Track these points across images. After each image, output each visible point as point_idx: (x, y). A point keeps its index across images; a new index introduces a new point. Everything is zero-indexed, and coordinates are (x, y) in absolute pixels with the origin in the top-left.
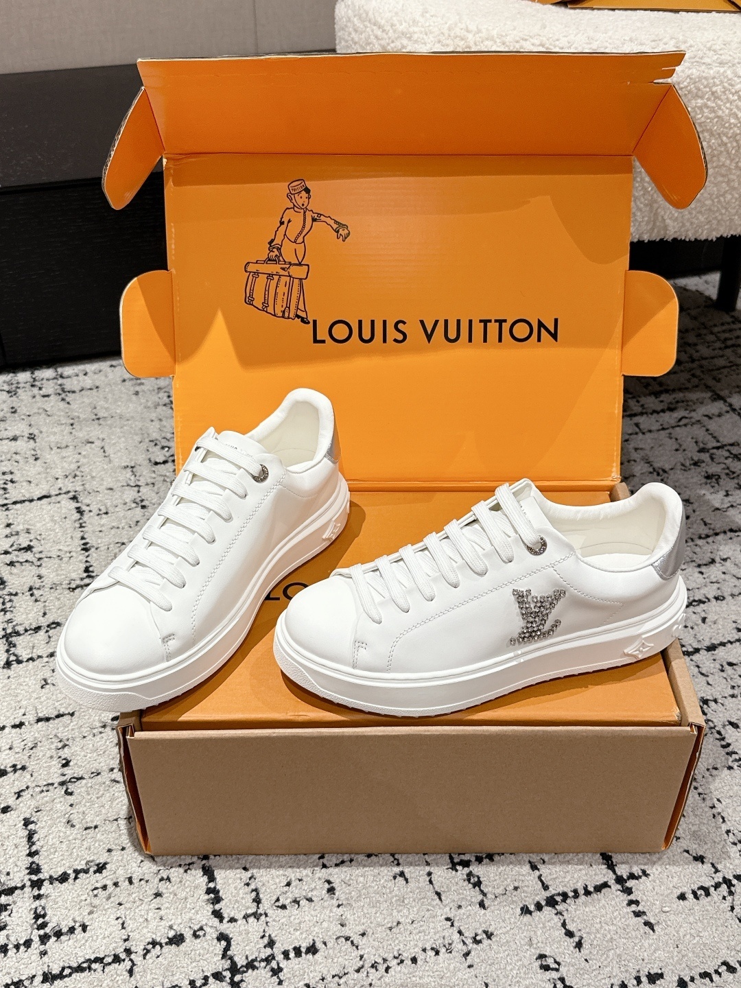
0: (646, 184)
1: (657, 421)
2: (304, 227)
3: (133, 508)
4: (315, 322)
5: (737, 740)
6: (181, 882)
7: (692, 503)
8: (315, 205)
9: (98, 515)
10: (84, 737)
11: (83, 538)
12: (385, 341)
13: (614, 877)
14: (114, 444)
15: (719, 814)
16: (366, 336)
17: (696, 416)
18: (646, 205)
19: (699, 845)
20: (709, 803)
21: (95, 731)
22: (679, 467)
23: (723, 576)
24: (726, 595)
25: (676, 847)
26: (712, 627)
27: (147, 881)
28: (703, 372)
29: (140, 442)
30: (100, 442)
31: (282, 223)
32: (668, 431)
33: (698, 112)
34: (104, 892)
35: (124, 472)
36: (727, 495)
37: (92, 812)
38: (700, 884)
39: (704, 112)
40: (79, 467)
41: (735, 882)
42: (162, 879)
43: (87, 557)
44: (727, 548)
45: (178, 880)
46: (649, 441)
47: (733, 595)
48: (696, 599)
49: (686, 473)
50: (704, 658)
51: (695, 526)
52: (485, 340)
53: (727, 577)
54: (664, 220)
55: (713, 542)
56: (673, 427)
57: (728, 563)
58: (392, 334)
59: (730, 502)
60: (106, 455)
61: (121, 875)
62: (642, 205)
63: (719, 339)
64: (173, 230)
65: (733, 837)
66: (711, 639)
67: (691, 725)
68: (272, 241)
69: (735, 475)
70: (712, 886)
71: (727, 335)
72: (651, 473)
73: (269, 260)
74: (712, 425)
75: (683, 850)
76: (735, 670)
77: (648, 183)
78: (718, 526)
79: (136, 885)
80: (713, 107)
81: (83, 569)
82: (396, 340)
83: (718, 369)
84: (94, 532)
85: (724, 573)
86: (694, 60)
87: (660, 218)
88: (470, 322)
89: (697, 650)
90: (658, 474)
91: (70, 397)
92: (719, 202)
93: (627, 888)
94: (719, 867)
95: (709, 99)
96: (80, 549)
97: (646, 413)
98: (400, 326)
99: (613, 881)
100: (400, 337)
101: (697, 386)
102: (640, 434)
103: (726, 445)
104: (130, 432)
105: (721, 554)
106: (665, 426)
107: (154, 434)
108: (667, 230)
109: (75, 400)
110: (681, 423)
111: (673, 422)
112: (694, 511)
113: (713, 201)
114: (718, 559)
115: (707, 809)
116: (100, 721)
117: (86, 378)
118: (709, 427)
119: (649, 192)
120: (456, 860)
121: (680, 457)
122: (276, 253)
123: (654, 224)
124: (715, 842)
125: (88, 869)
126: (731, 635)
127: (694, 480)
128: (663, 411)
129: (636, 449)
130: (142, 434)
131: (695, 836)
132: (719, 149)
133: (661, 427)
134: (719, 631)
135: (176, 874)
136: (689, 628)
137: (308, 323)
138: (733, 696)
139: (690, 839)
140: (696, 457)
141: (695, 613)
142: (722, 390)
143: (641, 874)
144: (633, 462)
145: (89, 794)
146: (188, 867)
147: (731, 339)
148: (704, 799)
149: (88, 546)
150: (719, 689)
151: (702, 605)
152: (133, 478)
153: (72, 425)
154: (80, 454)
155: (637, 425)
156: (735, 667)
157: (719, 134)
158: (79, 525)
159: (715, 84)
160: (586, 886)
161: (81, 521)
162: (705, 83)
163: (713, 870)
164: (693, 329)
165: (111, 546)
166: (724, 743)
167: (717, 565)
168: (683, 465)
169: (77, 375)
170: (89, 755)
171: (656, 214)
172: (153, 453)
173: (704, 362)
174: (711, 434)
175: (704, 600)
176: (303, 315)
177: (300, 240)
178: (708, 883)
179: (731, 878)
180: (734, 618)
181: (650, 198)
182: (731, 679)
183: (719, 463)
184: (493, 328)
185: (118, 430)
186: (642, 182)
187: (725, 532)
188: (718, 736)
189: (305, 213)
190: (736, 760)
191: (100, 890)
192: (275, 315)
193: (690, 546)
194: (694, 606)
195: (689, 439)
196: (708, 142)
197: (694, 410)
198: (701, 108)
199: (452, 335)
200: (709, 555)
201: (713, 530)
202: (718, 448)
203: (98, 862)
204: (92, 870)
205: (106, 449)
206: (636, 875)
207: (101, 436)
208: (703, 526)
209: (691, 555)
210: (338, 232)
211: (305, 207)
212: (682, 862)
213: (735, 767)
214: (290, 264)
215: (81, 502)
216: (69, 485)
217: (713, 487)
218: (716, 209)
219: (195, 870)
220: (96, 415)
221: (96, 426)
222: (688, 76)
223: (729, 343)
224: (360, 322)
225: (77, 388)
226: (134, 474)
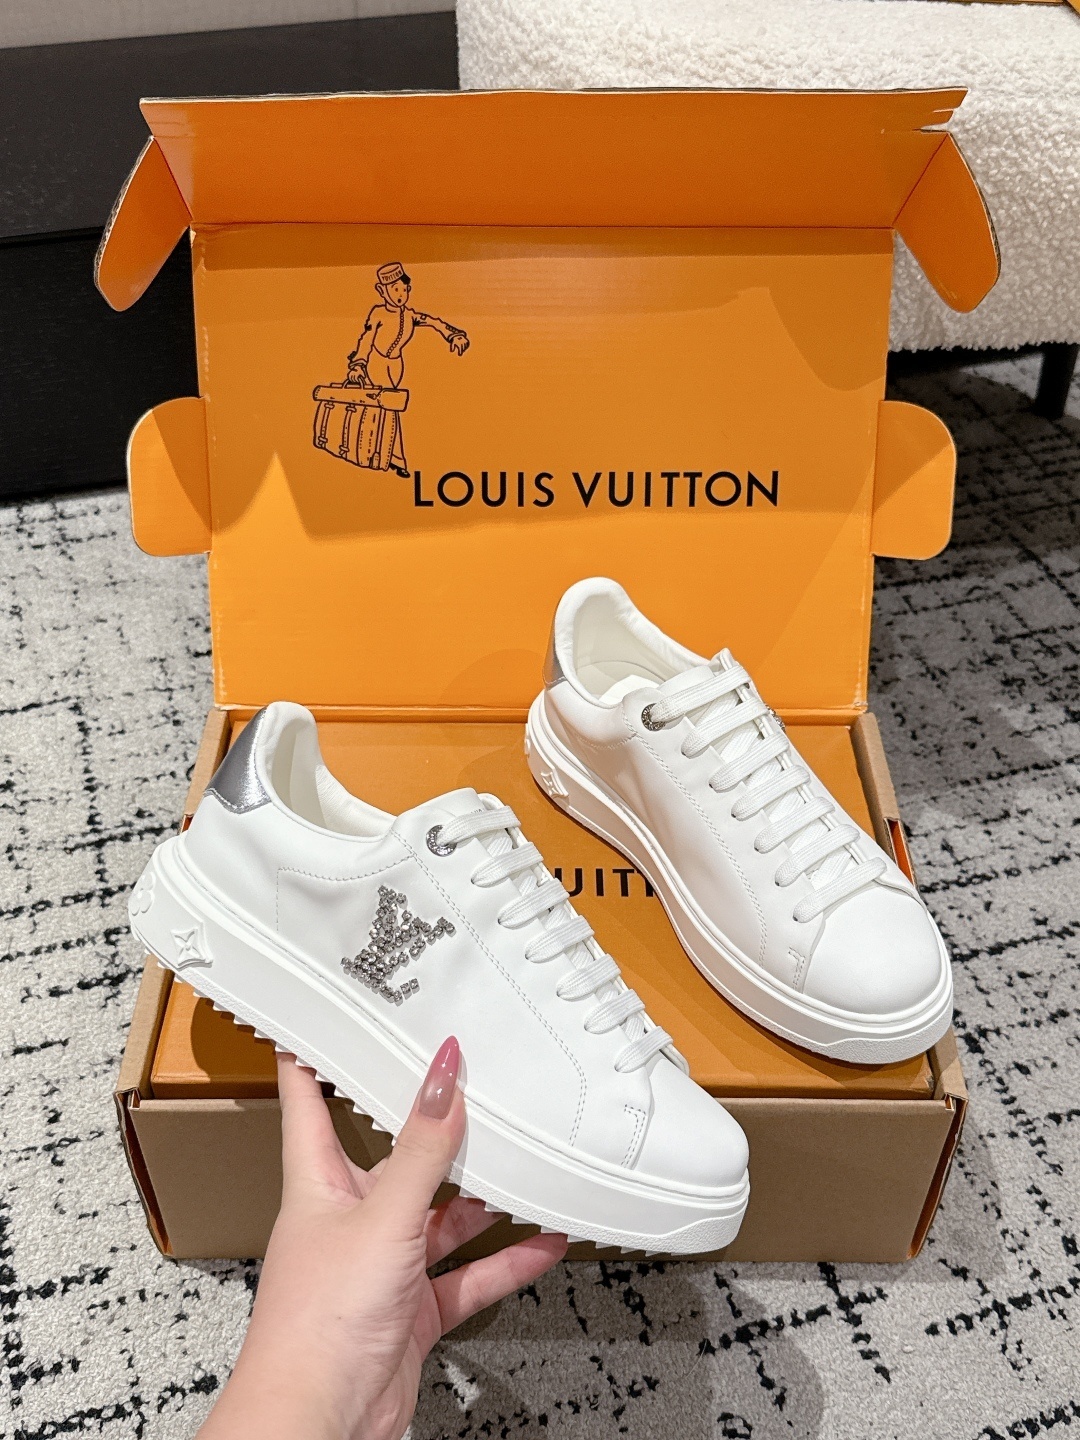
0: (913, 270)
1: (937, 593)
2: (400, 333)
3: (161, 725)
4: (417, 474)
5: (1025, 1093)
6: (214, 1298)
7: (980, 723)
8: (418, 301)
9: (110, 734)
10: (82, 1078)
11: (87, 771)
12: (521, 503)
13: (836, 1298)
14: (137, 623)
15: (993, 1204)
16: (494, 495)
17: (994, 585)
18: (913, 301)
19: (962, 1251)
20: (980, 1188)
21: (97, 1069)
22: (966, 664)
23: (1020, 838)
24: (1022, 867)
25: (929, 1254)
26: (999, 916)
27: (166, 1297)
28: (1008, 515)
29: (175, 621)
30: (115, 619)
31: (368, 328)
32: (951, 609)
33: (993, 165)
34: (105, 1312)
35: (150, 668)
36: (1033, 711)
37: (90, 1191)
38: (959, 1311)
39: (1001, 166)
40: (84, 660)
41: (1010, 1308)
42: (187, 1294)
43: (93, 799)
44: (1029, 793)
45: (211, 1295)
46: (923, 625)
47: (1032, 868)
48: (979, 873)
49: (974, 676)
50: (985, 964)
51: (983, 759)
52: (670, 503)
53: (1025, 839)
54: (940, 321)
55: (1009, 785)
56: (959, 603)
57: (1028, 818)
58: (532, 493)
59: (1036, 722)
60: (124, 640)
61: (130, 1287)
62: (907, 301)
63: (1035, 463)
64: (206, 337)
65: (1011, 1240)
66: (996, 935)
67: (946, 1098)
68: (354, 354)
69: (1047, 680)
70: (977, 1314)
71: (1049, 457)
72: (922, 675)
73: (350, 383)
74: (1018, 600)
75: (937, 1258)
76: (1029, 984)
77: (916, 268)
78: (1018, 758)
79: (151, 1302)
80: (1015, 159)
81: (86, 819)
82: (537, 503)
83: (1032, 512)
84: (103, 761)
85: (1022, 833)
86: (986, 88)
87: (934, 319)
88: (648, 475)
89: (975, 953)
90: (934, 677)
91: (73, 549)
92: (1024, 295)
93: (854, 1316)
94: (989, 1285)
95: (1008, 147)
96: (82, 787)
97: (921, 581)
98: (544, 482)
99: (834, 1305)
100: (544, 498)
101: (998, 538)
102: (911, 614)
103: (1035, 632)
104: (161, 605)
105: (1019, 802)
106: (948, 602)
107: (195, 608)
108: (945, 335)
109: (80, 553)
110: (972, 597)
111: (960, 595)
112: (983, 736)
113: (1014, 295)
114: (1013, 812)
115: (977, 1198)
116: (105, 1054)
117: (97, 518)
118: (1013, 603)
119: (917, 281)
120: (610, 1271)
121: (967, 649)
122: (360, 371)
123: (926, 326)
124: (984, 1247)
125: (83, 1277)
126: (1026, 930)
127: (986, 687)
128: (946, 577)
129: (903, 637)
130: (178, 608)
131: (957, 1238)
132: (1023, 219)
133: (941, 603)
134: (1009, 924)
135: (207, 1287)
136: (966, 919)
137: (408, 476)
138: (1023, 1024)
139: (948, 1243)
140: (993, 649)
141: (975, 895)
142: (1034, 544)
143: (875, 1294)
144: (896, 659)
145: (86, 1165)
146: (225, 1276)
147: (1054, 463)
148: (972, 1182)
149: (94, 783)
150: (1004, 1013)
151: (986, 883)
152: (162, 677)
153: (75, 592)
154: (85, 638)
155: (907, 599)
156: (1029, 979)
157: (1023, 198)
158: (80, 751)
159: (1018, 124)
160: (796, 1312)
161: (85, 744)
162: (1004, 122)
163: (980, 1290)
164: (998, 447)
165: (128, 783)
166: (1006, 1096)
167: (1012, 820)
168: (971, 663)
169: (85, 514)
170: (88, 1105)
171: (929, 313)
172: (193, 637)
173: (1012, 500)
174: (1015, 614)
175: (990, 874)
176: (400, 464)
177: (395, 353)
178: (971, 1310)
179: (1005, 1302)
180: (1032, 903)
181: (919, 290)
182: (1023, 997)
183: (1024, 661)
184: (681, 485)
185: (143, 601)
186: (907, 268)
187: (1026, 770)
188: (998, 1086)
189: (402, 312)
190: (1023, 1123)
191: (99, 1308)
192: (358, 465)
193: (973, 791)
194: (974, 884)
195: (983, 623)
196: (1008, 210)
197: (992, 577)
198: (996, 160)
199: (621, 494)
200: (1001, 804)
201: (1010, 765)
202: (1023, 636)
203: (96, 1266)
204: (88, 1278)
205: (124, 631)
206: (868, 1295)
207: (117, 611)
208: (995, 760)
209: (975, 804)
210: (451, 341)
211: (403, 302)
212: (935, 1277)
213: (1021, 1134)
214: (381, 388)
215: (86, 715)
216: (69, 688)
217: (1013, 698)
218: (1018, 306)
219: (236, 1280)
220: (111, 577)
221: (111, 595)
222: (978, 112)
223: (1051, 469)
224: (485, 475)
225: (83, 535)
226: (164, 670)
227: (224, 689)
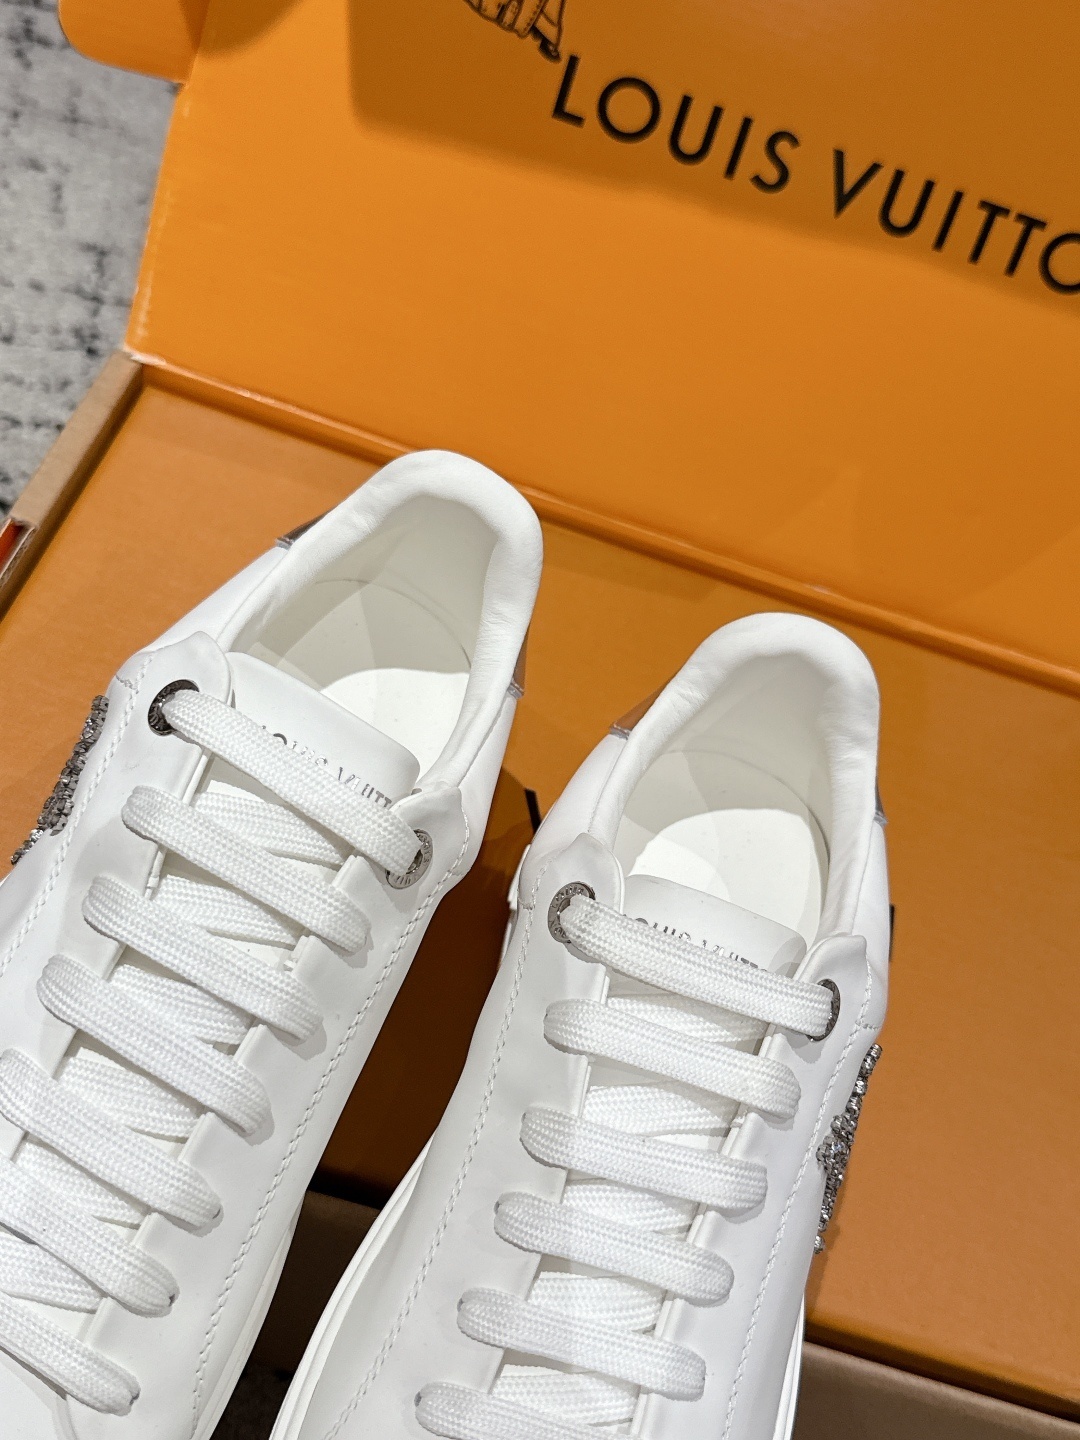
3: (68, 347)
4: (573, 61)
12: (731, 170)
14: (86, 187)
16: (690, 141)
30: (58, 172)
35: (81, 258)
52: (975, 257)
58: (755, 159)
60: (59, 206)
82: (758, 181)
88: (958, 197)
91: (36, 53)
98: (783, 147)
100: (771, 174)
109: (44, 62)
137: (556, 57)
152: (94, 277)
153: (16, 115)
176: (550, 32)
184: (1007, 231)
185: (106, 159)
199: (901, 214)
205: (64, 192)
207: (64, 161)
221: (63, 135)
224: (686, 102)
226: (100, 267)
227: (146, 326)
